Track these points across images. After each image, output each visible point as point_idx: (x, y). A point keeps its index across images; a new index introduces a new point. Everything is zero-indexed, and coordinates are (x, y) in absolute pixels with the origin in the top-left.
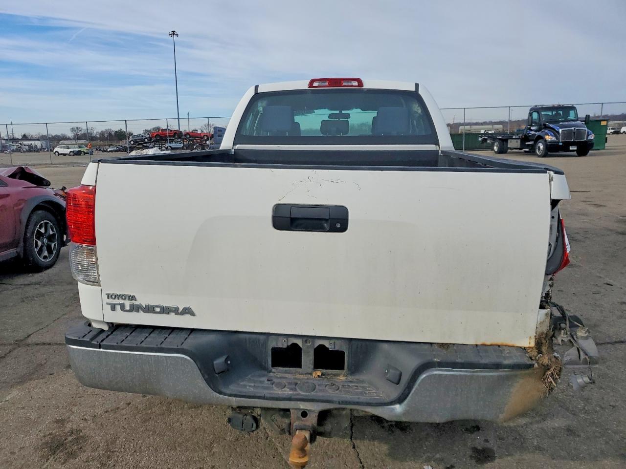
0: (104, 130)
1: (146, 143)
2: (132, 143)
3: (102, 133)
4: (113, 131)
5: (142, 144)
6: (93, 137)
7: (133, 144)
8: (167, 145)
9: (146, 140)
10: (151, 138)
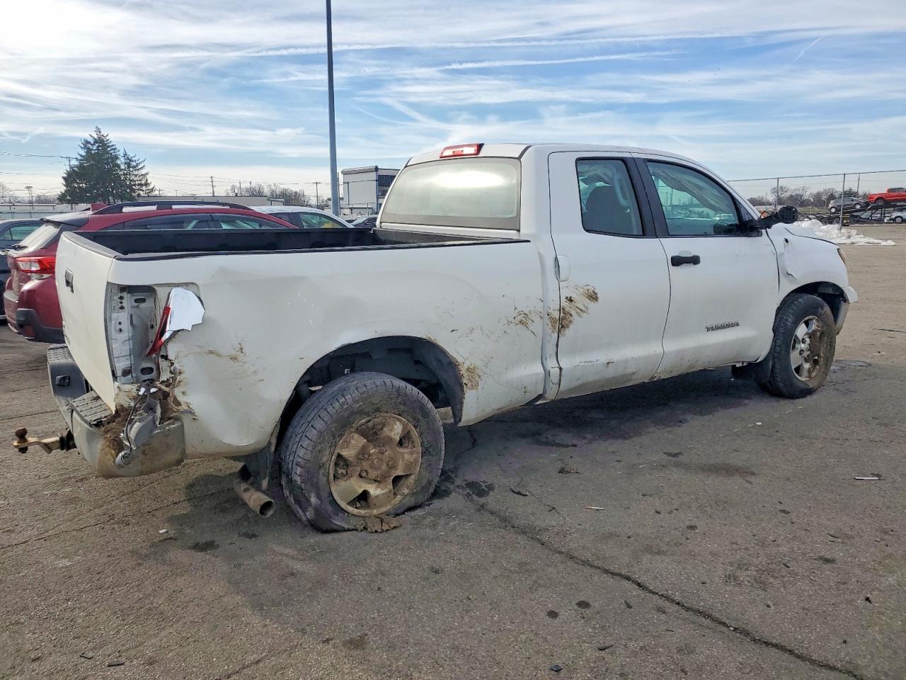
0: (822, 190)
1: (859, 211)
2: (833, 210)
3: (818, 195)
4: (836, 192)
5: (849, 212)
6: (803, 202)
7: (833, 213)
8: (895, 215)
9: (858, 207)
10: (867, 204)
